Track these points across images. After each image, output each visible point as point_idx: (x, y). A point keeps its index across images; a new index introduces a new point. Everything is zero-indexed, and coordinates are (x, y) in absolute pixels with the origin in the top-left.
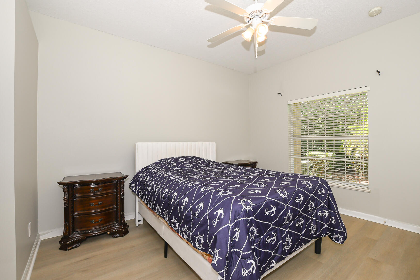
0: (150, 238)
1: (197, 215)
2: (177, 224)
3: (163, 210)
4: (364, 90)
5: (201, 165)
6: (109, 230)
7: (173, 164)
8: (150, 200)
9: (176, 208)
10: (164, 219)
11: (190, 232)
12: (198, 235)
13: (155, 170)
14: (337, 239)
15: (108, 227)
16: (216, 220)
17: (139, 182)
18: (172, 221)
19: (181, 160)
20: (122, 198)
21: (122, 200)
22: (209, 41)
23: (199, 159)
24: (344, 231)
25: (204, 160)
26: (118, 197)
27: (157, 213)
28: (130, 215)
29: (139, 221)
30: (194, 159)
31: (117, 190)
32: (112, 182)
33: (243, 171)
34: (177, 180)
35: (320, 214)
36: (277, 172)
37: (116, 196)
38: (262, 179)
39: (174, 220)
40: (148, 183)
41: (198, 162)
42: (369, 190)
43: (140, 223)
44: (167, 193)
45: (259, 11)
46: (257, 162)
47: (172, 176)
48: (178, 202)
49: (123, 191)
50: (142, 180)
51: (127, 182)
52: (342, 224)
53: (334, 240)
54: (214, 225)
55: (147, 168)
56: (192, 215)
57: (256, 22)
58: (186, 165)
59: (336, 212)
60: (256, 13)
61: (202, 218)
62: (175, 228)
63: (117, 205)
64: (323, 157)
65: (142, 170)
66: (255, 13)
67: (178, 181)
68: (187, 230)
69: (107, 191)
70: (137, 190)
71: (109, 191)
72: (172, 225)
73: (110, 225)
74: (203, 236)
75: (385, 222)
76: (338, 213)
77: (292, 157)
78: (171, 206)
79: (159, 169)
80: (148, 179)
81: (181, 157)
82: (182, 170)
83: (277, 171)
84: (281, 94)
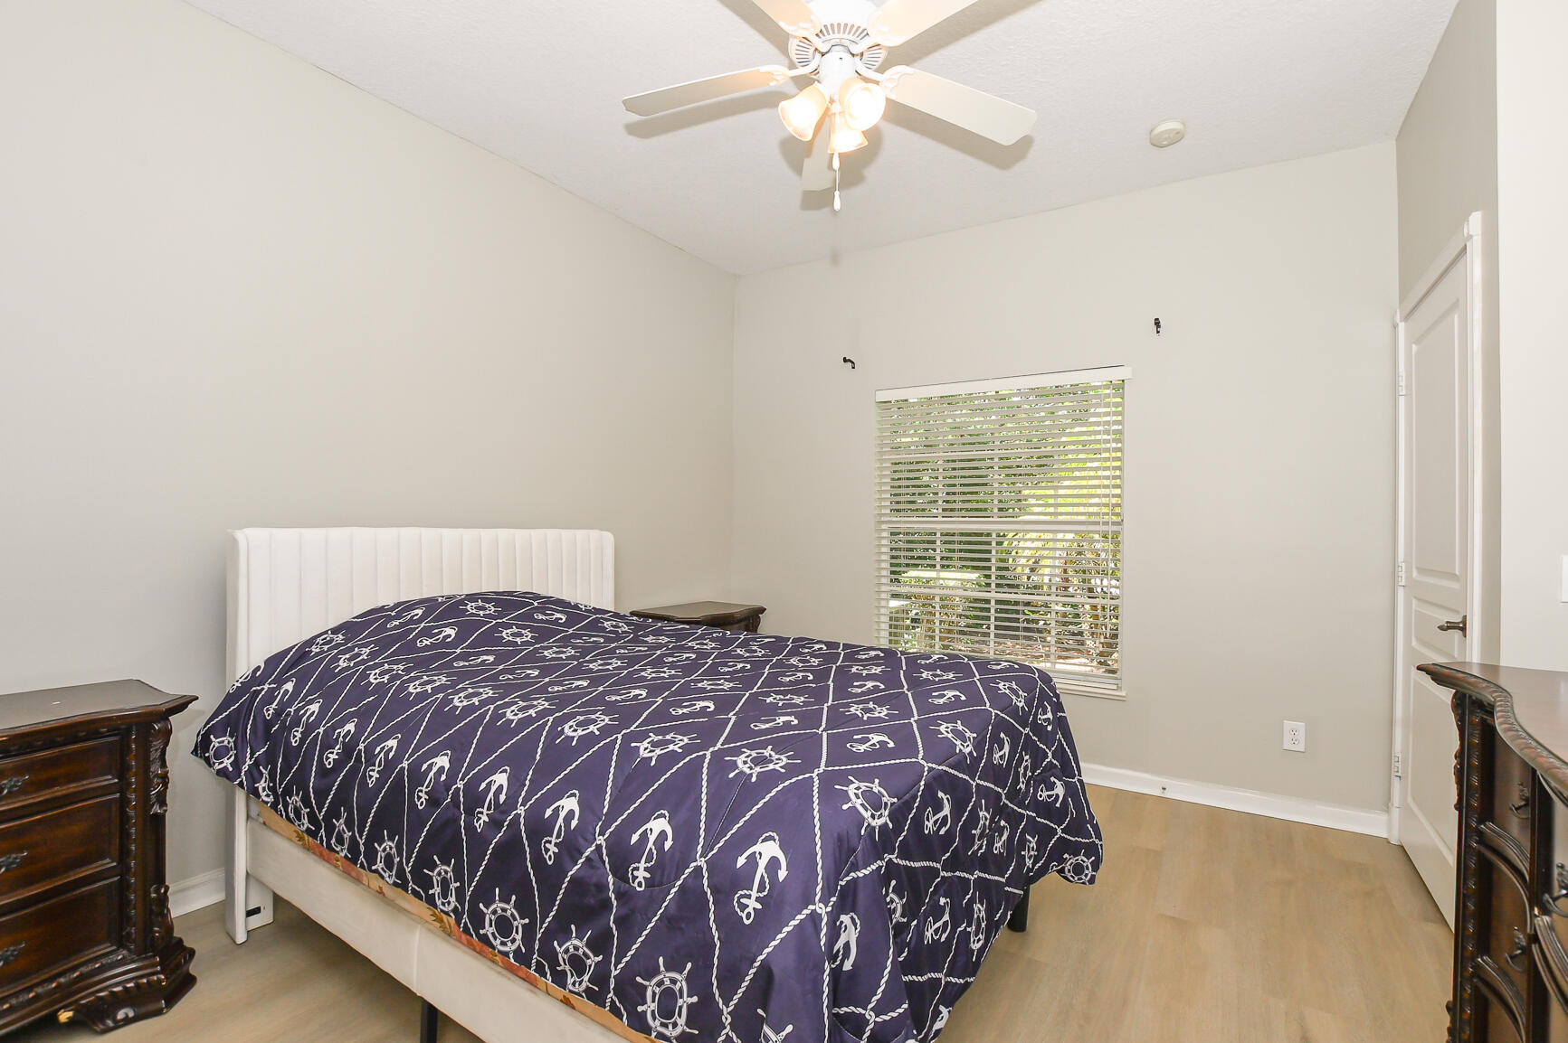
0: (326, 991)
1: (642, 874)
2: (515, 923)
3: (425, 862)
4: (1116, 375)
5: (571, 631)
6: (64, 996)
7: (440, 633)
8: (333, 813)
9: (510, 848)
10: (431, 901)
11: (606, 961)
12: (658, 972)
13: (349, 659)
14: (1078, 869)
15: (59, 986)
16: (754, 894)
17: (260, 720)
18: (484, 915)
19: (479, 608)
20: (156, 815)
21: (156, 826)
22: (630, 105)
23: (552, 603)
24: (1097, 841)
25: (576, 607)
26: (132, 813)
27: (386, 875)
28: (193, 887)
29: (250, 913)
30: (536, 604)
31: (122, 773)
32: (96, 735)
33: (756, 651)
34: (492, 707)
35: (1043, 795)
36: (826, 643)
37: (115, 808)
38: (855, 684)
39: (498, 905)
40: (321, 730)
41: (554, 617)
42: (1123, 694)
43: (256, 921)
44: (443, 777)
45: (849, 26)
46: (762, 610)
47: (452, 688)
48: (522, 820)
49: (165, 779)
50: (278, 713)
51: (185, 730)
52: (1092, 817)
53: (1069, 875)
54: (744, 916)
55: (302, 652)
56: (611, 876)
57: (836, 68)
58: (504, 634)
59: (1076, 780)
60: (841, 35)
61: (674, 890)
62: (503, 944)
63: (123, 855)
64: (953, 588)
65: (272, 662)
66: (839, 32)
67: (497, 716)
68: (587, 951)
69: (59, 791)
70: (245, 768)
71: (72, 787)
72: (489, 930)
73: (74, 969)
74: (686, 972)
75: (1164, 789)
76: (1081, 782)
77: (884, 588)
78: (478, 841)
79: (373, 655)
80: (315, 708)
81: (472, 597)
82: (491, 658)
83: (825, 640)
84: (853, 363)
